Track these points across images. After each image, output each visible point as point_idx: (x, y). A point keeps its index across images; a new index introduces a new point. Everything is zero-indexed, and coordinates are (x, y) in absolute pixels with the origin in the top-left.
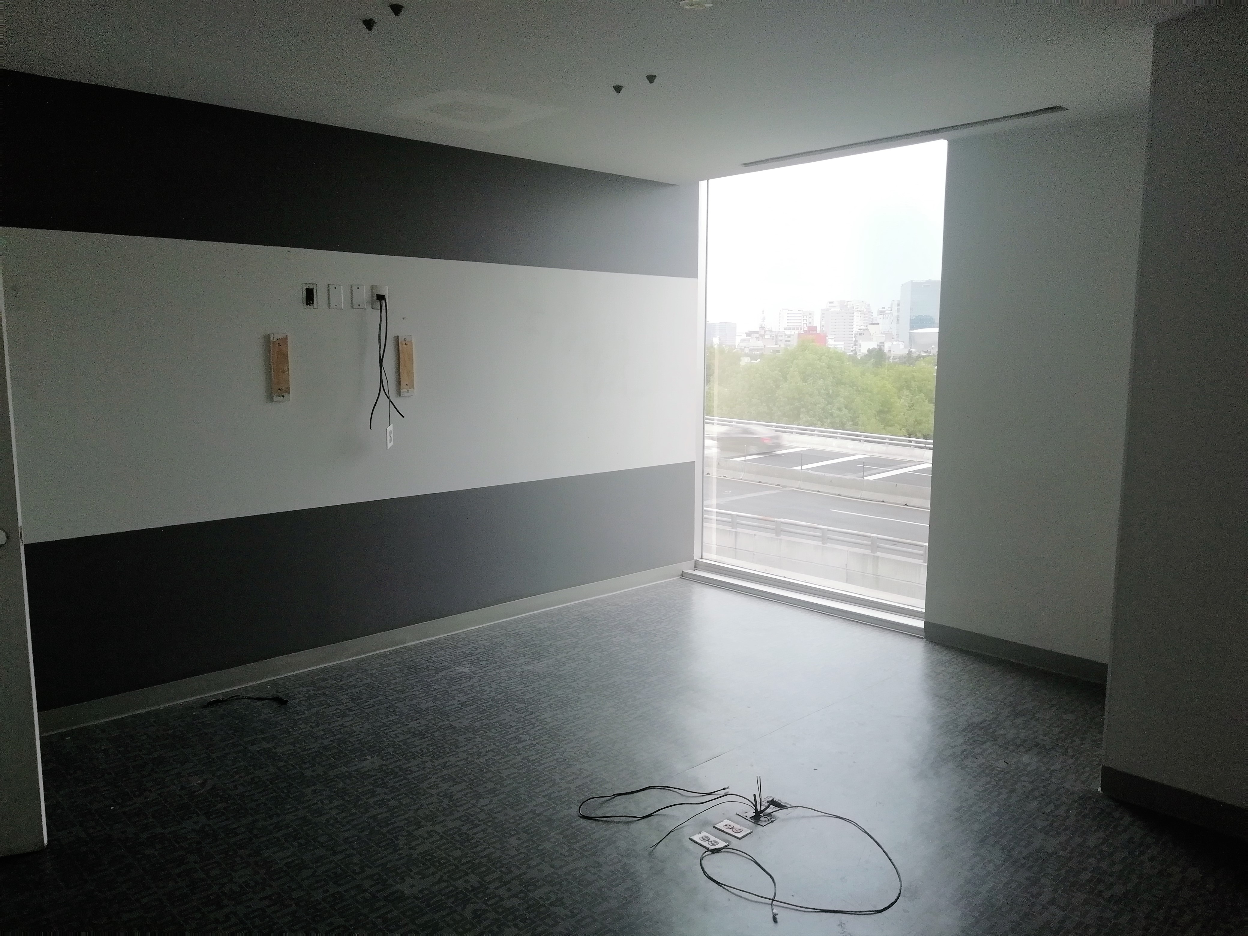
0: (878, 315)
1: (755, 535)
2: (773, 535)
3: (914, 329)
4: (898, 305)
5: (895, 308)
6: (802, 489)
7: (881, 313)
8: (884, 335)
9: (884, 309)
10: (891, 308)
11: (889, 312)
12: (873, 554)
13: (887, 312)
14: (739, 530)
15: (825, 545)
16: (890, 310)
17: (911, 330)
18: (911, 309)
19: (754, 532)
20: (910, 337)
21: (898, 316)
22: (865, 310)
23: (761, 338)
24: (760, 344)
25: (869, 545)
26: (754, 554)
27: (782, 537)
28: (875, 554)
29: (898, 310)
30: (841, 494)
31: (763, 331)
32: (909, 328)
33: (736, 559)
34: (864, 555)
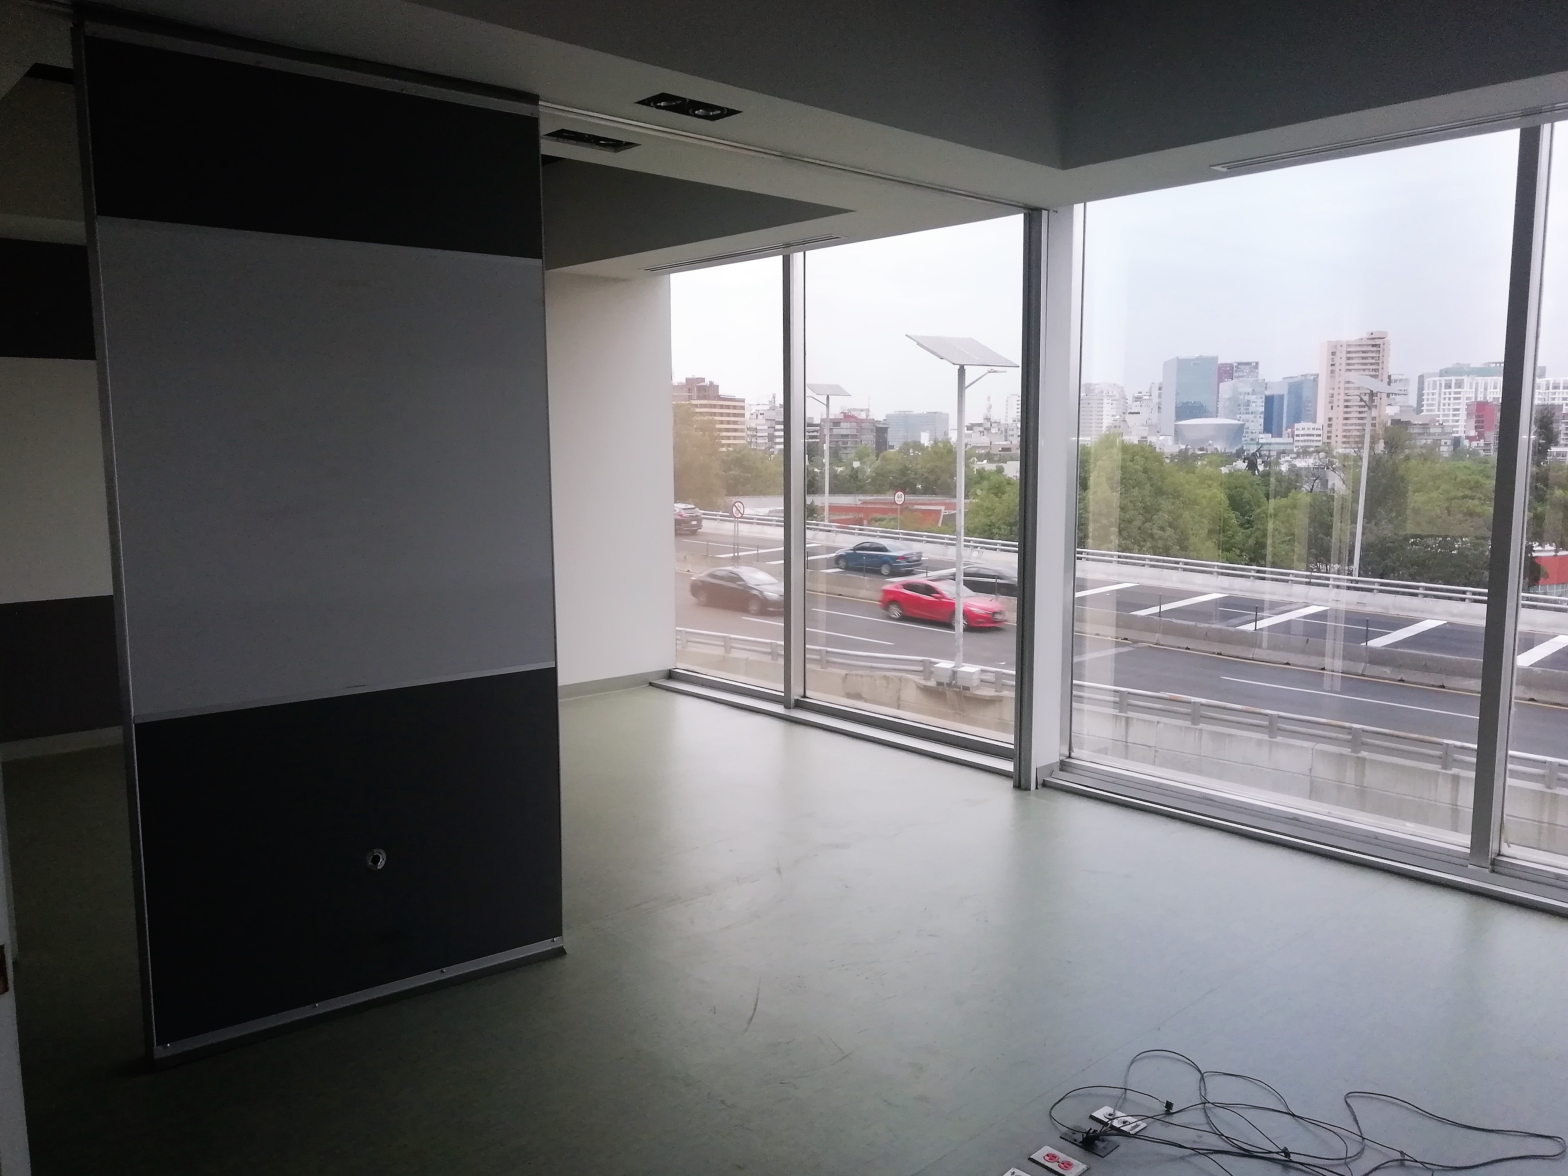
0: (1133, 402)
1: (1158, 722)
2: (1188, 724)
3: (1181, 420)
4: (1160, 389)
5: (1156, 393)
6: (1162, 645)
7: (1138, 399)
8: (1147, 428)
9: (1140, 394)
10: (1150, 392)
11: (1148, 398)
12: (1354, 754)
13: (1144, 397)
14: (1130, 714)
15: (1274, 740)
16: (1149, 396)
17: (1177, 420)
18: (1177, 394)
19: (1155, 718)
20: (1176, 431)
21: (1159, 403)
22: (1118, 396)
23: (985, 432)
24: (985, 440)
25: (1349, 741)
26: (1156, 751)
27: (1201, 726)
28: (1359, 755)
29: (1160, 396)
30: (1223, 653)
31: (989, 423)
32: (1174, 420)
33: (1126, 758)
34: (1341, 755)
